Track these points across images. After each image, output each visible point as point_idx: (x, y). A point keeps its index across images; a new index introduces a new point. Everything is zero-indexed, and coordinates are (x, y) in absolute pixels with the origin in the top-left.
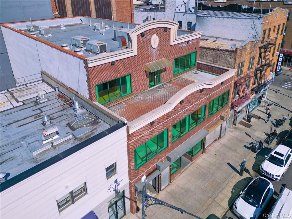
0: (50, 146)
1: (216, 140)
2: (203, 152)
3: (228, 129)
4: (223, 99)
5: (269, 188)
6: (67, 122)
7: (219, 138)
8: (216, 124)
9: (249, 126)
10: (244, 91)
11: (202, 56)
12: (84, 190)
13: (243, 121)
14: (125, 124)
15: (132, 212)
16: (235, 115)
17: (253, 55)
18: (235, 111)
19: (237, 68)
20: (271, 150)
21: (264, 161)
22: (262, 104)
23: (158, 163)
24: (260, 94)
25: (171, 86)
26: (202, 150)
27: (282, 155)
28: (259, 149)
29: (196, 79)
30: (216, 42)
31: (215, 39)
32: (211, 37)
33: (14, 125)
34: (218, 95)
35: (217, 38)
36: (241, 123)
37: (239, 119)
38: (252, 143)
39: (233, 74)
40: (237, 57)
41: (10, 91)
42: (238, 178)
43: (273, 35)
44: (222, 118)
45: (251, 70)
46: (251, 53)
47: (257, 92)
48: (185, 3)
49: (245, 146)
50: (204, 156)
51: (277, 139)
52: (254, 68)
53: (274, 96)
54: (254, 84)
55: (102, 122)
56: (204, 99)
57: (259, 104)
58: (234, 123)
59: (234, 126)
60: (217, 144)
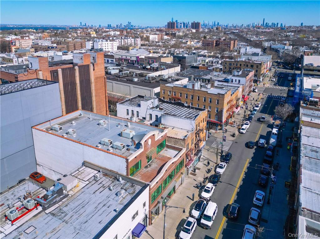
0: (122, 198)
1: (180, 185)
2: (175, 193)
3: (185, 178)
4: (181, 163)
5: (204, 203)
6: (120, 188)
7: (181, 184)
8: (179, 177)
9: (195, 175)
10: (190, 157)
11: (168, 141)
12: (137, 214)
13: (192, 172)
14: (149, 185)
15: (149, 225)
16: (187, 170)
17: (192, 138)
18: (188, 168)
19: (186, 147)
20: (205, 186)
21: (202, 192)
22: (201, 160)
23: (158, 200)
24: (199, 156)
25: (157, 161)
26: (174, 193)
27: (209, 188)
28: (200, 187)
29: (167, 155)
30: (174, 129)
31: (173, 128)
32: (171, 126)
33: (97, 193)
34: (179, 163)
35: (174, 127)
36: (191, 174)
37: (190, 171)
38: (197, 184)
39: (185, 151)
40: (186, 142)
41: (73, 176)
42: (192, 202)
43: (201, 124)
44: (182, 173)
45: (193, 145)
46: (191, 138)
47: (197, 155)
48: (152, 102)
49: (194, 186)
50: (175, 195)
51: (208, 180)
52: (194, 143)
53: (207, 154)
54: (195, 151)
55: (136, 185)
56: (174, 167)
57: (199, 161)
58: (188, 175)
59: (187, 176)
60: (181, 187)
